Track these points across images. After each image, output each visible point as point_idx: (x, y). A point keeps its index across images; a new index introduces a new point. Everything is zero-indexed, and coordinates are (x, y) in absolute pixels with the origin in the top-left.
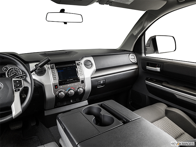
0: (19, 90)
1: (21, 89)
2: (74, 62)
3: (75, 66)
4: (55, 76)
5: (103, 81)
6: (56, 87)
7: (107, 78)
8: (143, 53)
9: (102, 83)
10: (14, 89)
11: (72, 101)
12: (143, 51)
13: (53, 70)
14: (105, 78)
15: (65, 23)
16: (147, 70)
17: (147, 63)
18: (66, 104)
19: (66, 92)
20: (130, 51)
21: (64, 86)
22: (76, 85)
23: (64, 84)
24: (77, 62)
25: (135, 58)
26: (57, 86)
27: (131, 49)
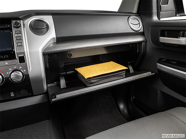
3: (8, 28)
8: (154, 15)
11: (15, 94)
12: (155, 10)
18: (2, 99)
20: (131, 13)
22: (7, 65)
24: (14, 22)
25: (139, 24)
27: (133, 9)
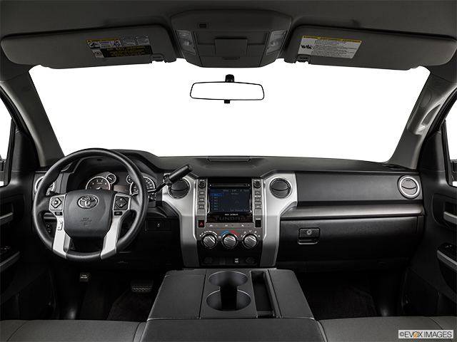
0: (121, 213)
1: (124, 212)
2: (248, 180)
3: (248, 188)
4: (203, 203)
5: (313, 231)
6: (201, 224)
7: (324, 224)
8: (440, 177)
9: (309, 234)
10: (114, 211)
11: (239, 260)
12: (442, 170)
13: (201, 190)
14: (318, 224)
15: (227, 101)
16: (446, 221)
17: (447, 203)
18: (224, 264)
19: (220, 237)
20: (407, 170)
21: (217, 225)
22: (243, 228)
23: (219, 221)
24: (254, 181)
25: (416, 187)
26: (203, 221)
27: (410, 164)
